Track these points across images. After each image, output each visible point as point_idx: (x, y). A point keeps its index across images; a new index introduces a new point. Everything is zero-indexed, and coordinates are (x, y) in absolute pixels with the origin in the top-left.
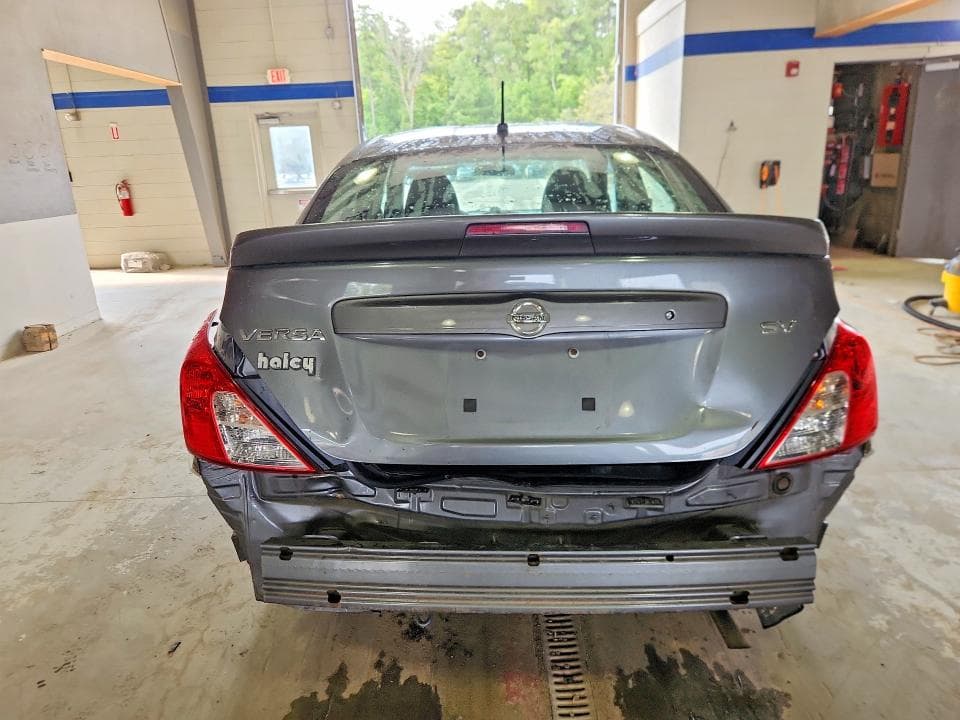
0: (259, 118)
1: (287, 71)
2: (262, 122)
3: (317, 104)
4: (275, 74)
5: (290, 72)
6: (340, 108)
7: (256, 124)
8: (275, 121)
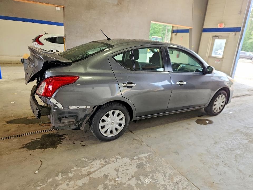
0: (213, 37)
1: (224, 24)
2: (214, 38)
3: (229, 34)
4: (220, 25)
5: (225, 24)
6: (235, 35)
7: (212, 39)
8: (217, 38)
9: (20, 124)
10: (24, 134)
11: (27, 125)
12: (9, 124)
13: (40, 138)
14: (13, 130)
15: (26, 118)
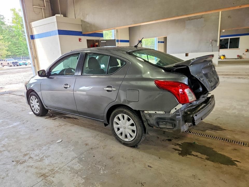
9: (219, 153)
10: (220, 139)
11: (212, 147)
12: (233, 159)
13: (209, 130)
14: (229, 148)
15: (208, 159)
